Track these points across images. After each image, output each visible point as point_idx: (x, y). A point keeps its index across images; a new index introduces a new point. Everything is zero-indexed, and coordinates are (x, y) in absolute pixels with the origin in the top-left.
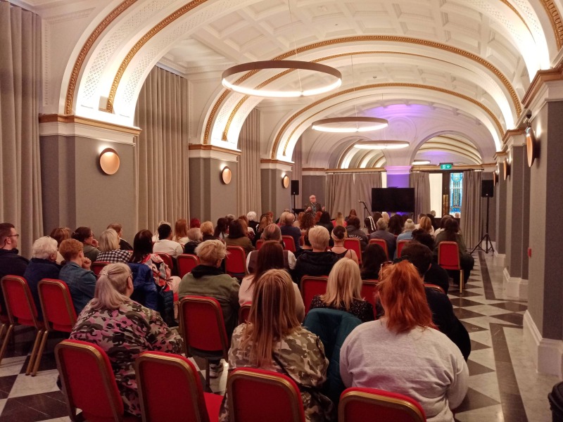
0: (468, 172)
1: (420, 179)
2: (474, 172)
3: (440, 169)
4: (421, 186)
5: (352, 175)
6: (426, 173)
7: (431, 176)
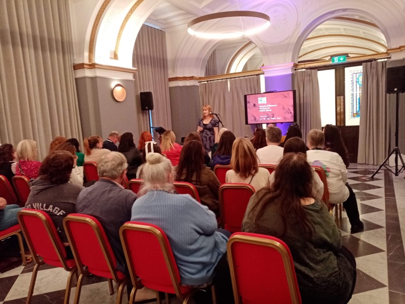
0: (369, 64)
1: (307, 78)
2: (377, 63)
3: (331, 63)
4: (308, 88)
5: (227, 82)
6: (313, 71)
7: (320, 74)
